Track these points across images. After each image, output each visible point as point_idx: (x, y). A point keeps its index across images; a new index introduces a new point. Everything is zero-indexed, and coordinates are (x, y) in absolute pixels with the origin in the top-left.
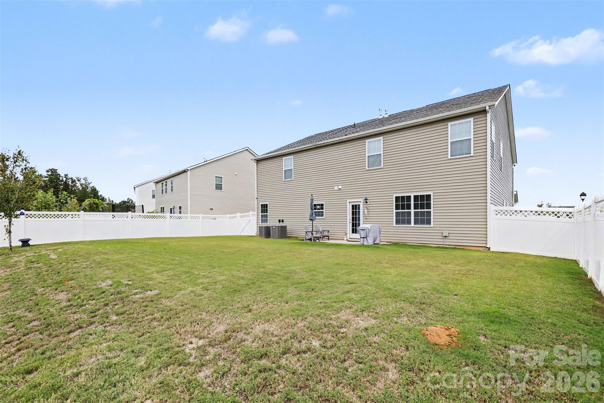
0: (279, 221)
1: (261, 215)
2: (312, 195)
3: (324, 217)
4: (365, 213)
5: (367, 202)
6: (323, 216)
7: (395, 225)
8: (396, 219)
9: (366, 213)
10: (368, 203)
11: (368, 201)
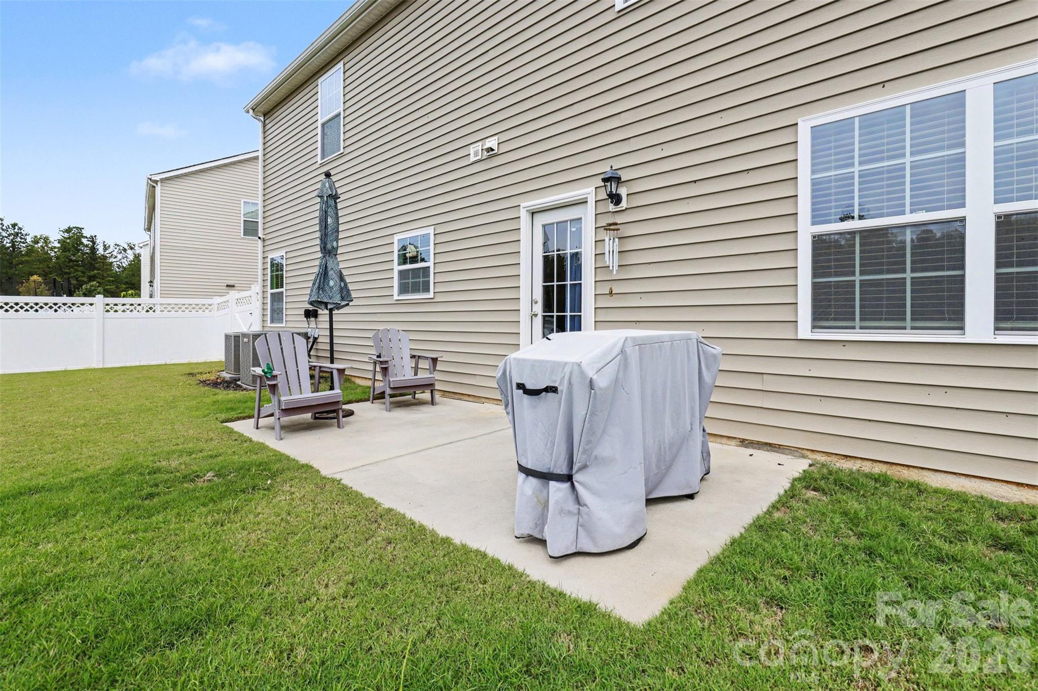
1: (272, 294)
3: (431, 295)
4: (608, 260)
5: (616, 199)
6: (427, 289)
7: (805, 330)
8: (815, 287)
9: (612, 261)
10: (624, 204)
11: (623, 191)
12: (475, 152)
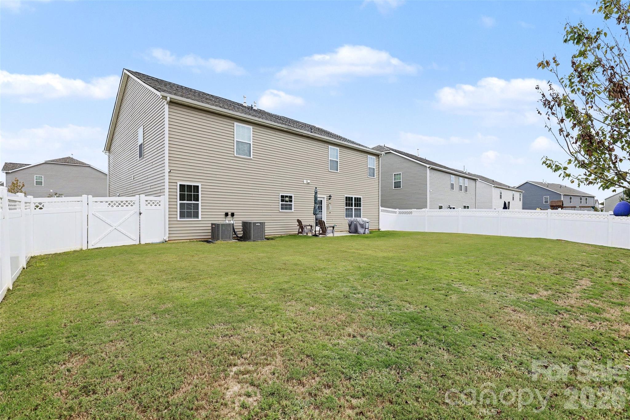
0: (227, 214)
2: (316, 188)
3: (293, 211)
6: (291, 209)
12: (305, 182)
